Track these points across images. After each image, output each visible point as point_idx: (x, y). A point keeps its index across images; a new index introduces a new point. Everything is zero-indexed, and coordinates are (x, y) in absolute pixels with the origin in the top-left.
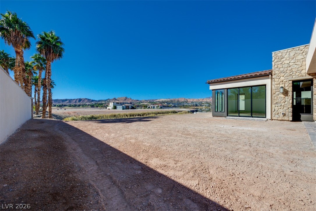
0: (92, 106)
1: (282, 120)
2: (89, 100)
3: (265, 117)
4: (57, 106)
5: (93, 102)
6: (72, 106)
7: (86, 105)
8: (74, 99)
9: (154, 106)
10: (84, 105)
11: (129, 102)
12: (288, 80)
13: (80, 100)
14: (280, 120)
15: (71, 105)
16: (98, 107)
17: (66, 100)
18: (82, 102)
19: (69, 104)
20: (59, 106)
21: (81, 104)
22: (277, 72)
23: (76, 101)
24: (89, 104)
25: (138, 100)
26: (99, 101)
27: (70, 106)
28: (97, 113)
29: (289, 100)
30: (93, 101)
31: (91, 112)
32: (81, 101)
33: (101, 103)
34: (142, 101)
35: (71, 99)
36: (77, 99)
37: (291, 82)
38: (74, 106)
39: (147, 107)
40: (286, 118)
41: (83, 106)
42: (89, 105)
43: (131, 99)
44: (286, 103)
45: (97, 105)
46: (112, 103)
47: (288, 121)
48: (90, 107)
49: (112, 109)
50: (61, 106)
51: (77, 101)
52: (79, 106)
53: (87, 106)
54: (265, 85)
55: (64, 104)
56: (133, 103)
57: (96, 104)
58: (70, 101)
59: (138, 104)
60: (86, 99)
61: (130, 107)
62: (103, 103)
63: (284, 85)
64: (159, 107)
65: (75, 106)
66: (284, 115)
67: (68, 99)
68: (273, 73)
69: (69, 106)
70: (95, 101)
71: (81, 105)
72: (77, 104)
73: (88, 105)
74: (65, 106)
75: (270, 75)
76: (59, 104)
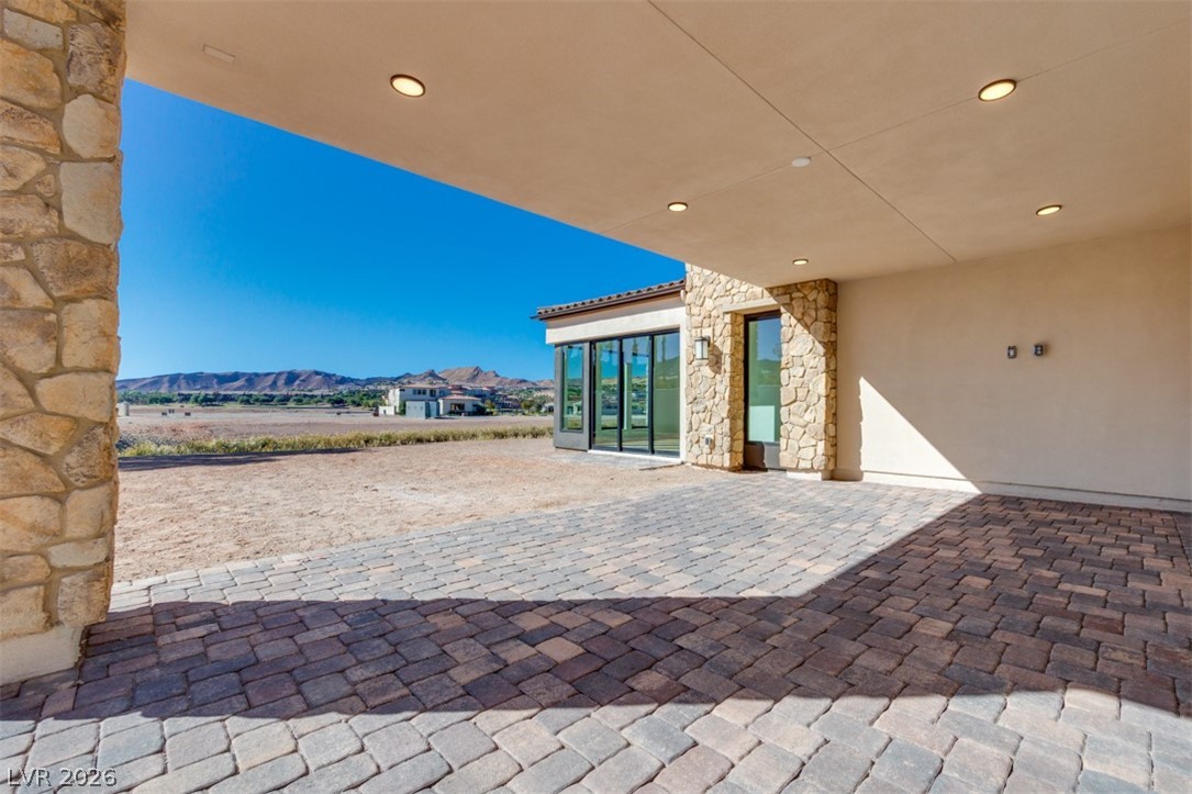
0: (338, 403)
1: (707, 466)
2: (327, 376)
3: (677, 455)
4: (196, 401)
5: (341, 387)
6: (257, 400)
7: (312, 397)
8: (268, 374)
10: (305, 396)
11: (483, 389)
12: (721, 311)
13: (292, 377)
14: (703, 466)
15: (250, 396)
16: (359, 405)
17: (235, 377)
18: (299, 385)
19: (242, 393)
20: (202, 401)
21: (294, 393)
22: (697, 282)
23: (275, 383)
24: (325, 391)
25: (524, 381)
26: (370, 381)
27: (248, 402)
29: (722, 388)
30: (343, 381)
32: (297, 382)
33: (376, 391)
34: (542, 385)
35: (257, 375)
36: (280, 374)
37: (728, 318)
38: (264, 401)
39: (539, 407)
40: (716, 460)
41: (299, 401)
42: (323, 396)
43: (497, 376)
44: (717, 400)
45: (356, 399)
46: (397, 391)
47: (721, 468)
48: (329, 405)
49: (396, 413)
50: (211, 400)
51: (281, 382)
52: (285, 400)
53: (316, 402)
55: (223, 393)
56: (499, 393)
57: (352, 393)
58: (252, 379)
59: (521, 395)
60: (317, 373)
61: (469, 408)
62: (381, 391)
63: (711, 329)
65: (268, 400)
66: (712, 445)
67: (244, 374)
68: (688, 283)
69: (242, 402)
70: (352, 380)
71: (291, 396)
72: (274, 393)
73: (319, 398)
74: (227, 399)
75: (682, 293)
76: (203, 393)
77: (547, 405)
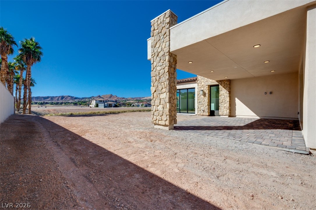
0: (75, 104)
1: (202, 115)
2: (72, 97)
3: (195, 113)
4: (39, 104)
5: (76, 100)
6: (54, 104)
7: (69, 103)
8: (56, 97)
9: (138, 104)
10: (67, 102)
11: (114, 100)
12: (206, 85)
13: (63, 97)
15: (53, 102)
16: (81, 105)
17: (48, 97)
18: (64, 100)
19: (50, 102)
20: (40, 104)
21: (64, 102)
22: (200, 79)
23: (58, 99)
24: (72, 101)
25: (124, 98)
26: (83, 98)
27: (52, 104)
28: (77, 111)
29: (206, 100)
30: (76, 98)
31: (71, 110)
32: (64, 99)
33: (85, 101)
34: (129, 99)
35: (54, 97)
36: (59, 97)
37: (207, 86)
38: (56, 104)
39: (131, 105)
40: (205, 114)
41: (65, 104)
42: (71, 103)
43: (117, 97)
44: (205, 102)
45: (80, 103)
46: (95, 101)
47: (206, 115)
48: (73, 105)
49: (95, 107)
50: (43, 104)
51: (60, 99)
52: (62, 103)
53: (70, 104)
54: (194, 88)
55: (46, 102)
56: (118, 101)
57: (79, 102)
58: (52, 98)
59: (124, 102)
60: (69, 96)
61: (113, 105)
62: (86, 101)
63: (203, 88)
64: (144, 106)
65: (57, 104)
66: (204, 111)
67: (50, 97)
68: (198, 79)
69: (51, 104)
70: (78, 98)
71: (63, 103)
72: (59, 102)
73: (70, 103)
74: (47, 103)
75: (196, 81)
76: (41, 102)
77: (133, 104)
